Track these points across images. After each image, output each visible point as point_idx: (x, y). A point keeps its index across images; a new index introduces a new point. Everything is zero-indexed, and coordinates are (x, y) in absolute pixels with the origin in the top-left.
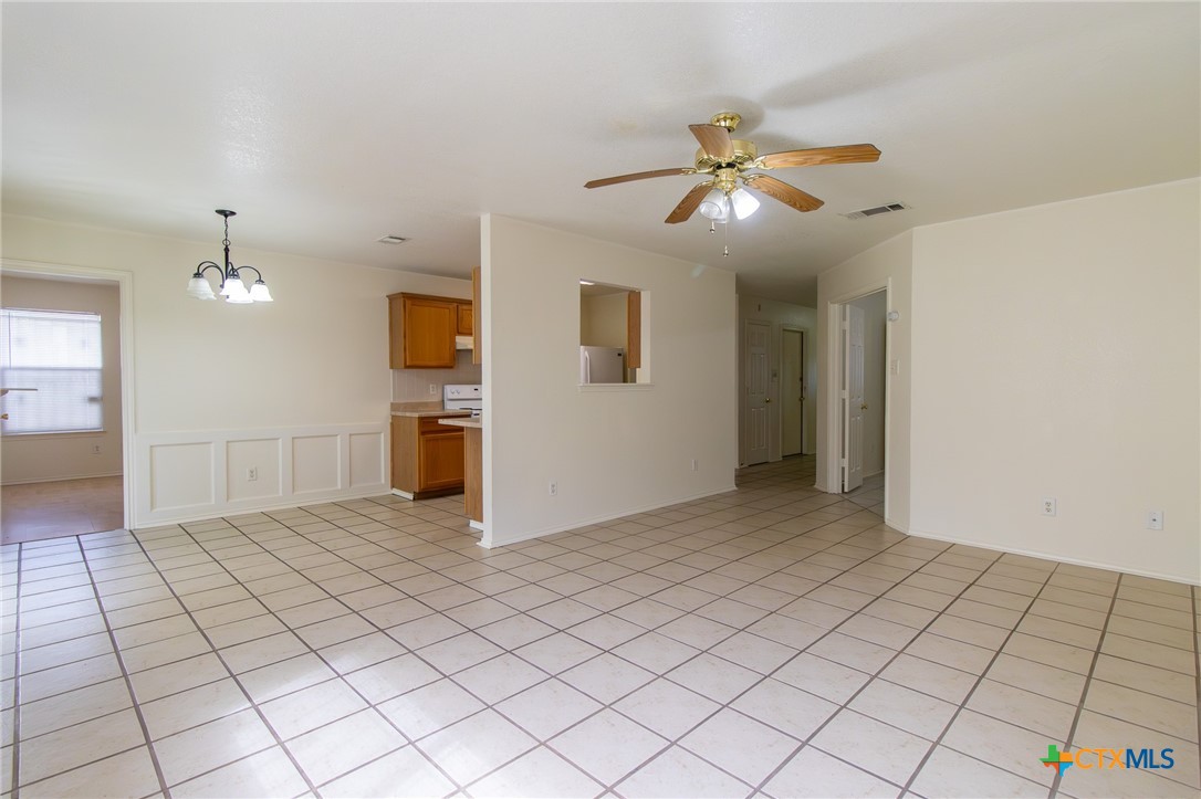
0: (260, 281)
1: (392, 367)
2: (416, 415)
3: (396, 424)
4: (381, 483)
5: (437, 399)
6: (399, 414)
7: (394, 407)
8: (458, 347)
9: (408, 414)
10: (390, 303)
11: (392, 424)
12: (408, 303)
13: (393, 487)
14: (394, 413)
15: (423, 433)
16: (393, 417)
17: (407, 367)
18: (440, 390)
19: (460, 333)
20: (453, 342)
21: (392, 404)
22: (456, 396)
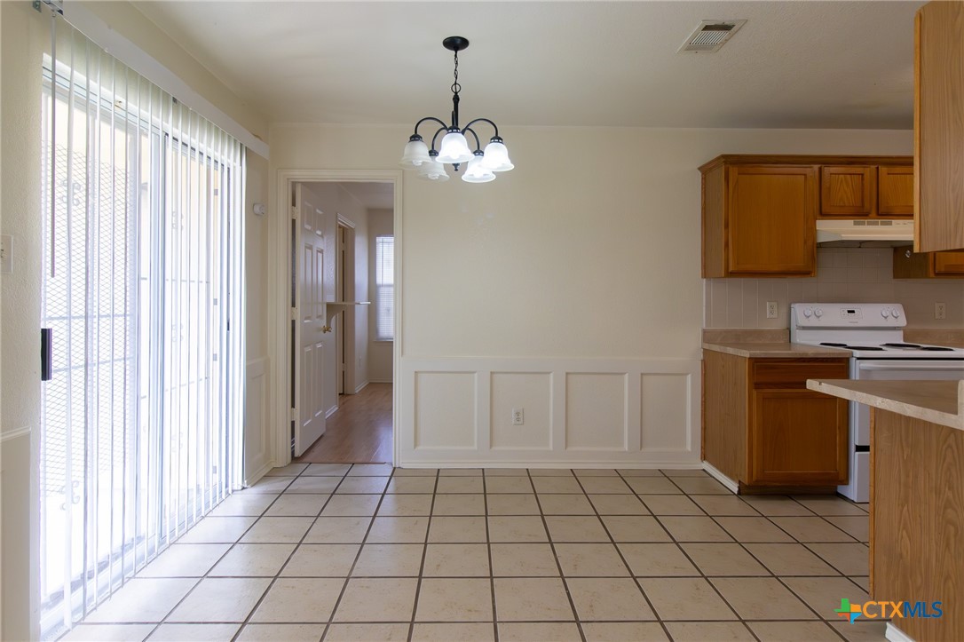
0: (497, 138)
1: (705, 275)
2: (746, 354)
3: (710, 365)
4: (685, 452)
5: (779, 325)
6: (716, 348)
7: (707, 336)
8: (822, 239)
9: (730, 350)
10: (704, 179)
11: (704, 361)
12: (734, 171)
13: (704, 458)
14: (707, 346)
15: (757, 385)
16: (706, 351)
17: (730, 274)
18: (784, 310)
19: (825, 215)
20: (812, 231)
21: (705, 332)
22: (813, 322)
